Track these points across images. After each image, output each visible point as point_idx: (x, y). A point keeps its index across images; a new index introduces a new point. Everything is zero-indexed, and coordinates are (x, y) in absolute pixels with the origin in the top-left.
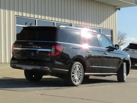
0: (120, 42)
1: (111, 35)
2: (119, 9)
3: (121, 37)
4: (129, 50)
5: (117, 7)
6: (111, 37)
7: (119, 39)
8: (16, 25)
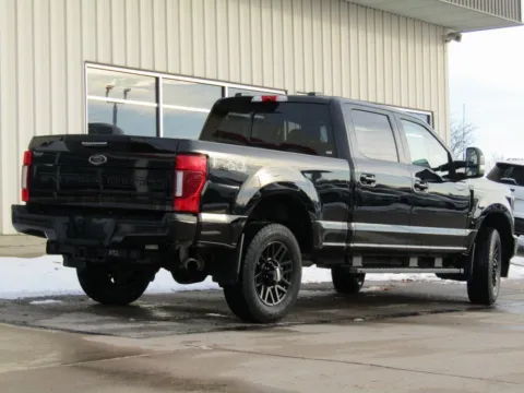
5: (450, 31)
8: (89, 96)
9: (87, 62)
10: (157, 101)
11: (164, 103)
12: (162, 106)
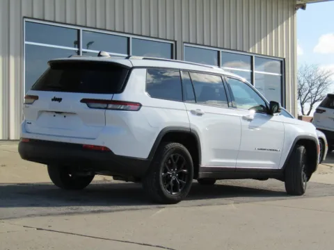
0: (317, 92)
1: (281, 73)
2: (303, 7)
3: (320, 80)
4: (324, 111)
5: (298, 2)
6: (281, 77)
7: (315, 85)
8: (25, 42)
9: (25, 17)
10: (78, 47)
11: (83, 48)
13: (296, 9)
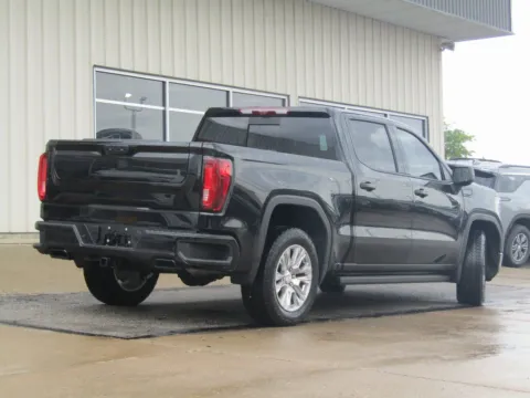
2: (451, 47)
5: (444, 41)
8: (97, 100)
9: (95, 66)
10: (164, 105)
11: (171, 106)
12: (169, 109)
13: (441, 50)
